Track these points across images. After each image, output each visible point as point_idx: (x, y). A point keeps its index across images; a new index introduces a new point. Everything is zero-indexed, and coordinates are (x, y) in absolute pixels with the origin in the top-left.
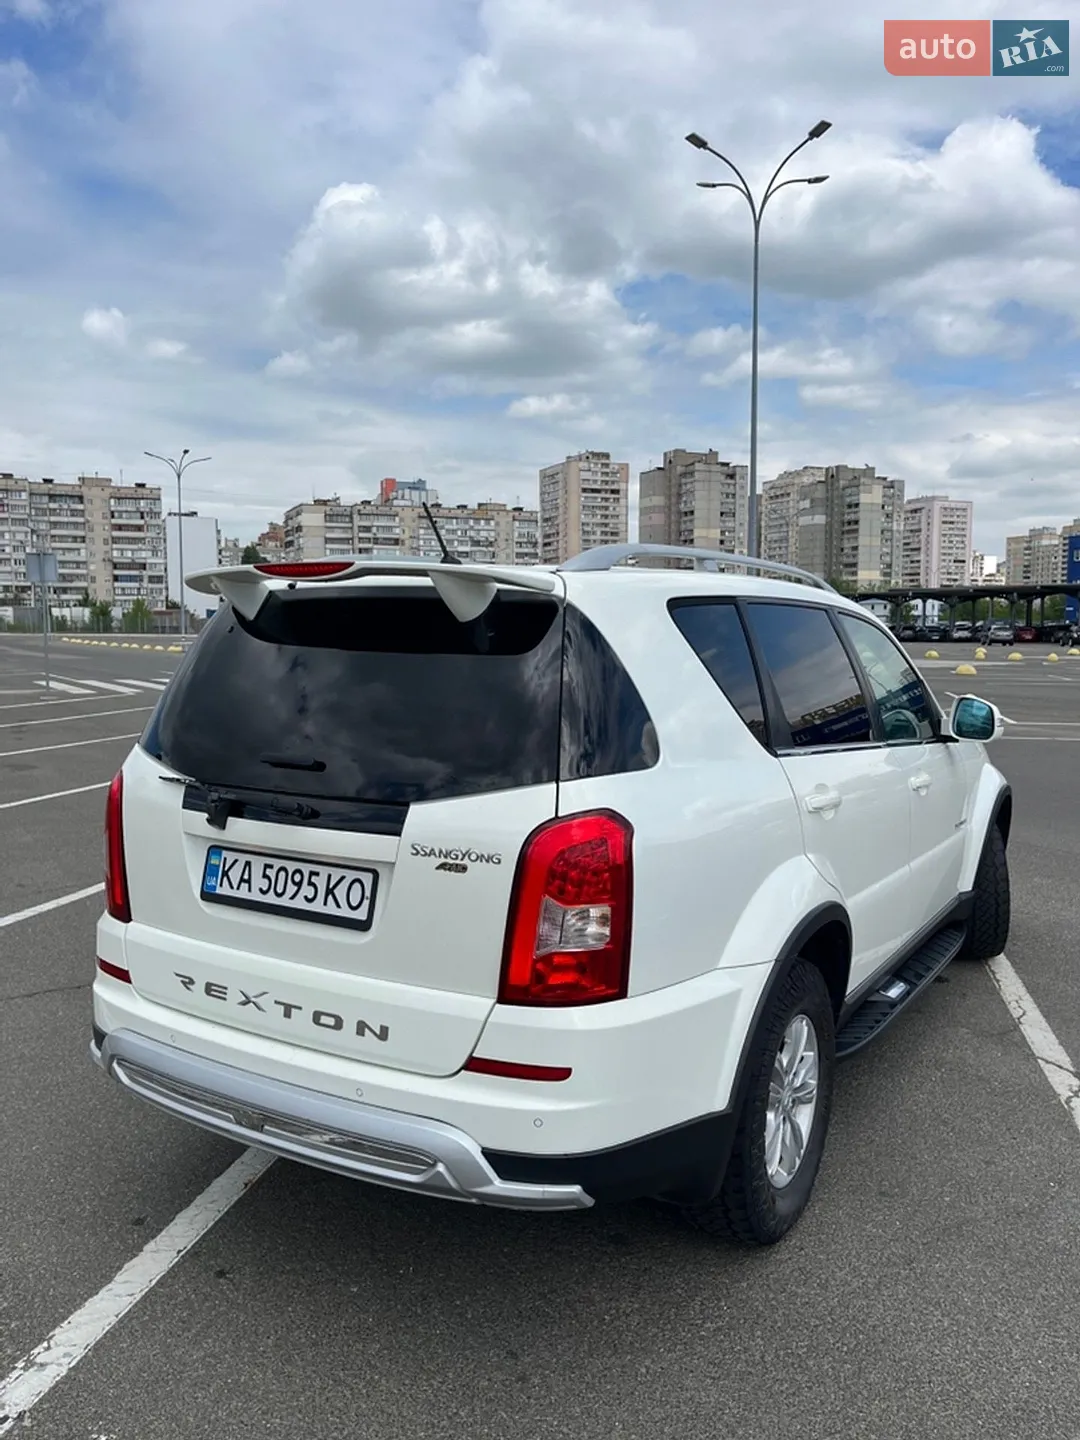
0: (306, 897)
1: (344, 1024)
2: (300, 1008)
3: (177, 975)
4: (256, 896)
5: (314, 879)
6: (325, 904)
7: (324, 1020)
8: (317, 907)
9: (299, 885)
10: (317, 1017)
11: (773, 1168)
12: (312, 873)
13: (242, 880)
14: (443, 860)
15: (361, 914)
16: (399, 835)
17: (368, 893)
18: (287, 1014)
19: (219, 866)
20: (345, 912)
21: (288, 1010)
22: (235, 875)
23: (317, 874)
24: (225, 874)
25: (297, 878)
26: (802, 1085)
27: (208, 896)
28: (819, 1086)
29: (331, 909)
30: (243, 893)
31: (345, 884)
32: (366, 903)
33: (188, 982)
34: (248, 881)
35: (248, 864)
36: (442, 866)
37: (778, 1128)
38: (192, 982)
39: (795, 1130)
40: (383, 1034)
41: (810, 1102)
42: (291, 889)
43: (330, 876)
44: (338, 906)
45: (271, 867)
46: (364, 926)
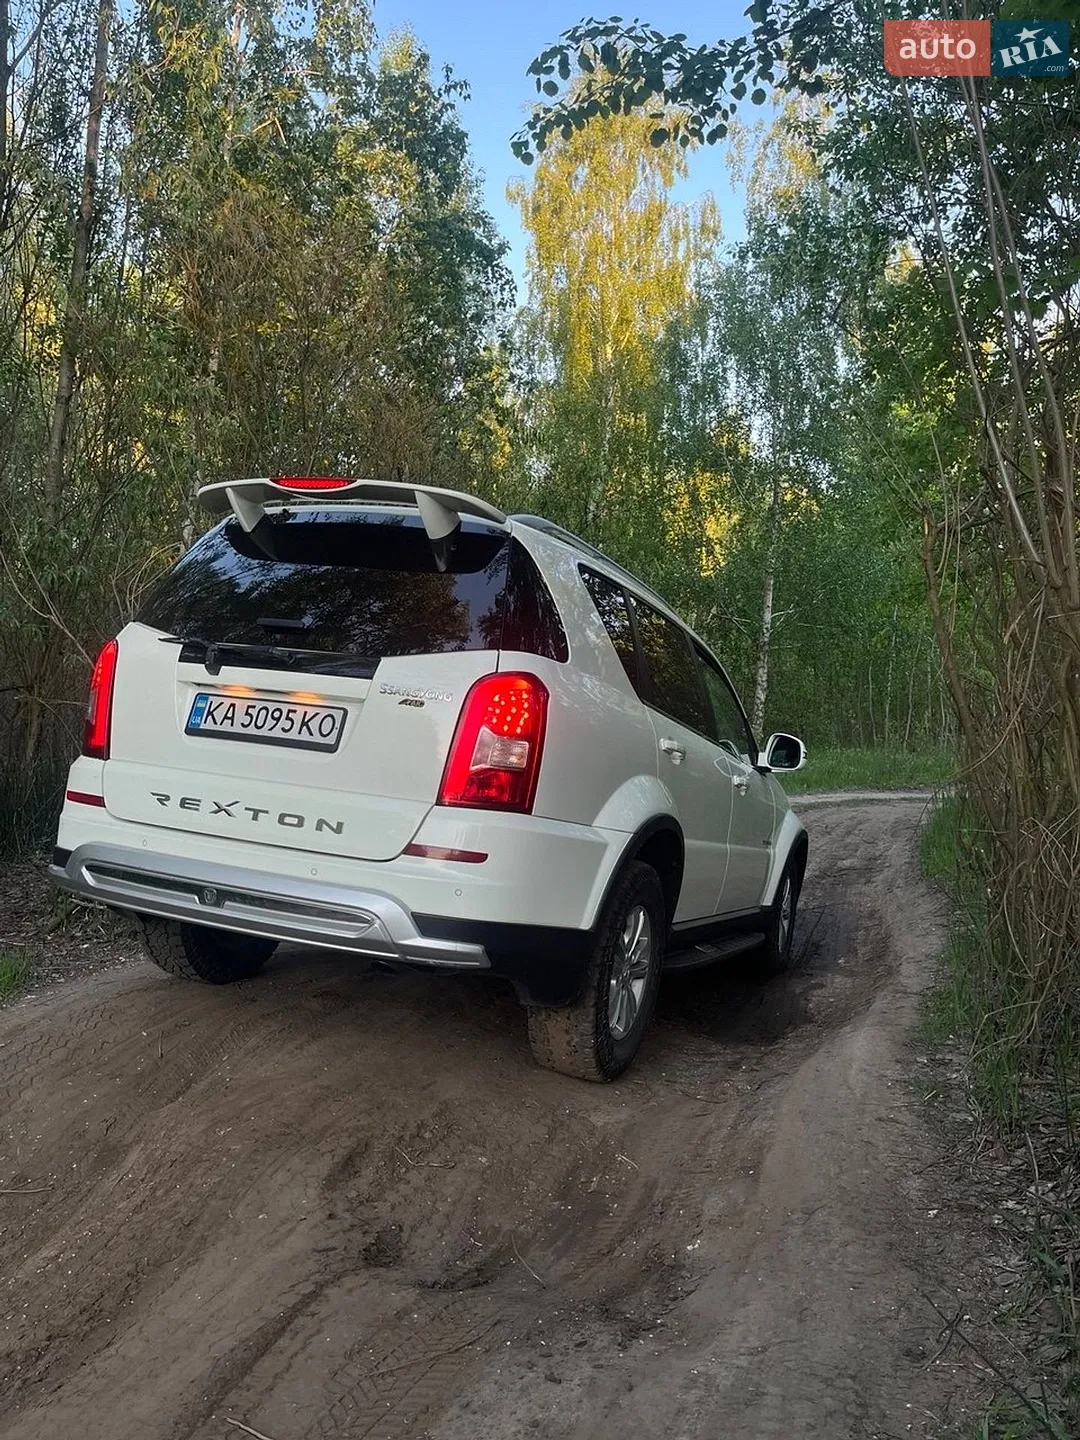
0: (283, 729)
1: (305, 823)
2: (267, 812)
3: (153, 794)
4: (237, 729)
5: (291, 715)
6: (300, 733)
7: (287, 820)
8: (293, 735)
9: (278, 720)
10: (281, 819)
11: (613, 1023)
12: (290, 711)
13: (226, 717)
14: (405, 697)
15: (331, 740)
16: (371, 678)
17: (337, 725)
18: (255, 818)
19: (205, 709)
20: (317, 738)
21: (256, 813)
22: (219, 715)
23: (295, 711)
24: (210, 713)
25: (277, 714)
26: (637, 963)
27: (192, 731)
28: (651, 964)
29: (305, 736)
30: (226, 727)
31: (318, 719)
32: (335, 732)
33: (163, 799)
34: (232, 719)
35: (233, 705)
36: (404, 702)
37: (618, 993)
38: (168, 798)
39: (631, 996)
40: (339, 829)
41: (643, 978)
42: (270, 722)
43: (306, 713)
44: (311, 734)
45: (254, 707)
46: (331, 749)
